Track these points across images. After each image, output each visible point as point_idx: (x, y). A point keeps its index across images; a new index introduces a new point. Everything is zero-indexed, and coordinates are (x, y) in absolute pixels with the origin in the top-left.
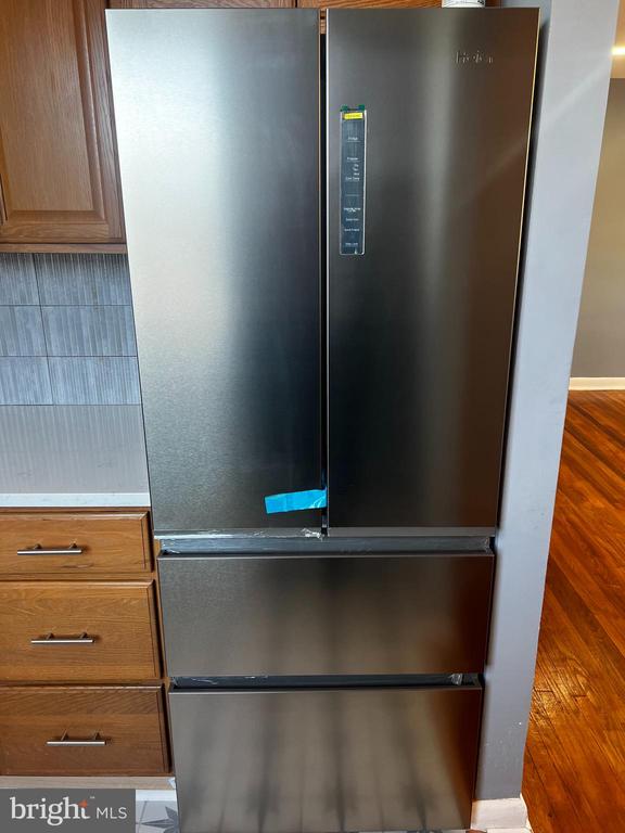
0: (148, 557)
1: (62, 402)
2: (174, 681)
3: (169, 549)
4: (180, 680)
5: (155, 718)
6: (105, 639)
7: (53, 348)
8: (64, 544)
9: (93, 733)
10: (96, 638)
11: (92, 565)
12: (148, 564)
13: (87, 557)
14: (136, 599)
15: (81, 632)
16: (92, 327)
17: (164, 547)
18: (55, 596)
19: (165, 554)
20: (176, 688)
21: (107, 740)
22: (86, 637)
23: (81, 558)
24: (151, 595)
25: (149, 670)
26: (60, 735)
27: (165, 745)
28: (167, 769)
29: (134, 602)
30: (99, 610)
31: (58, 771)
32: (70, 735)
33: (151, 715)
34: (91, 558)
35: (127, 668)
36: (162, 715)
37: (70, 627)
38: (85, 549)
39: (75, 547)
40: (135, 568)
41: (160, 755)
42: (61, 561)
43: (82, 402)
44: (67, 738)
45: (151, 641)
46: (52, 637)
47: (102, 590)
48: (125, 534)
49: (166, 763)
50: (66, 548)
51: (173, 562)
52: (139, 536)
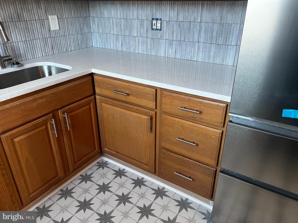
0: (223, 121)
1: (200, 60)
2: (222, 169)
3: (233, 121)
4: (224, 169)
5: (211, 179)
6: (200, 146)
7: (201, 39)
8: (194, 109)
9: (189, 175)
10: (197, 145)
11: (201, 119)
12: (222, 124)
13: (200, 115)
14: (214, 136)
15: (192, 141)
16: (217, 32)
17: (231, 119)
18: (187, 126)
19: (231, 122)
20: (222, 172)
21: (193, 179)
22: (194, 143)
23: (198, 115)
24: (220, 136)
25: (213, 162)
26: (178, 172)
27: (212, 189)
28: (211, 197)
29: (213, 136)
30: (200, 135)
31: (175, 182)
32: (181, 173)
33: (210, 178)
34: (202, 116)
35: (205, 158)
36: (213, 179)
37: (189, 138)
38: (201, 112)
39: (197, 111)
40: (217, 124)
41: (209, 192)
42: (191, 114)
43: (206, 61)
44: (180, 173)
45: (216, 152)
46: (183, 139)
47: (203, 129)
48: (217, 111)
49: (211, 196)
50: (194, 110)
51: (233, 126)
52: (222, 113)
